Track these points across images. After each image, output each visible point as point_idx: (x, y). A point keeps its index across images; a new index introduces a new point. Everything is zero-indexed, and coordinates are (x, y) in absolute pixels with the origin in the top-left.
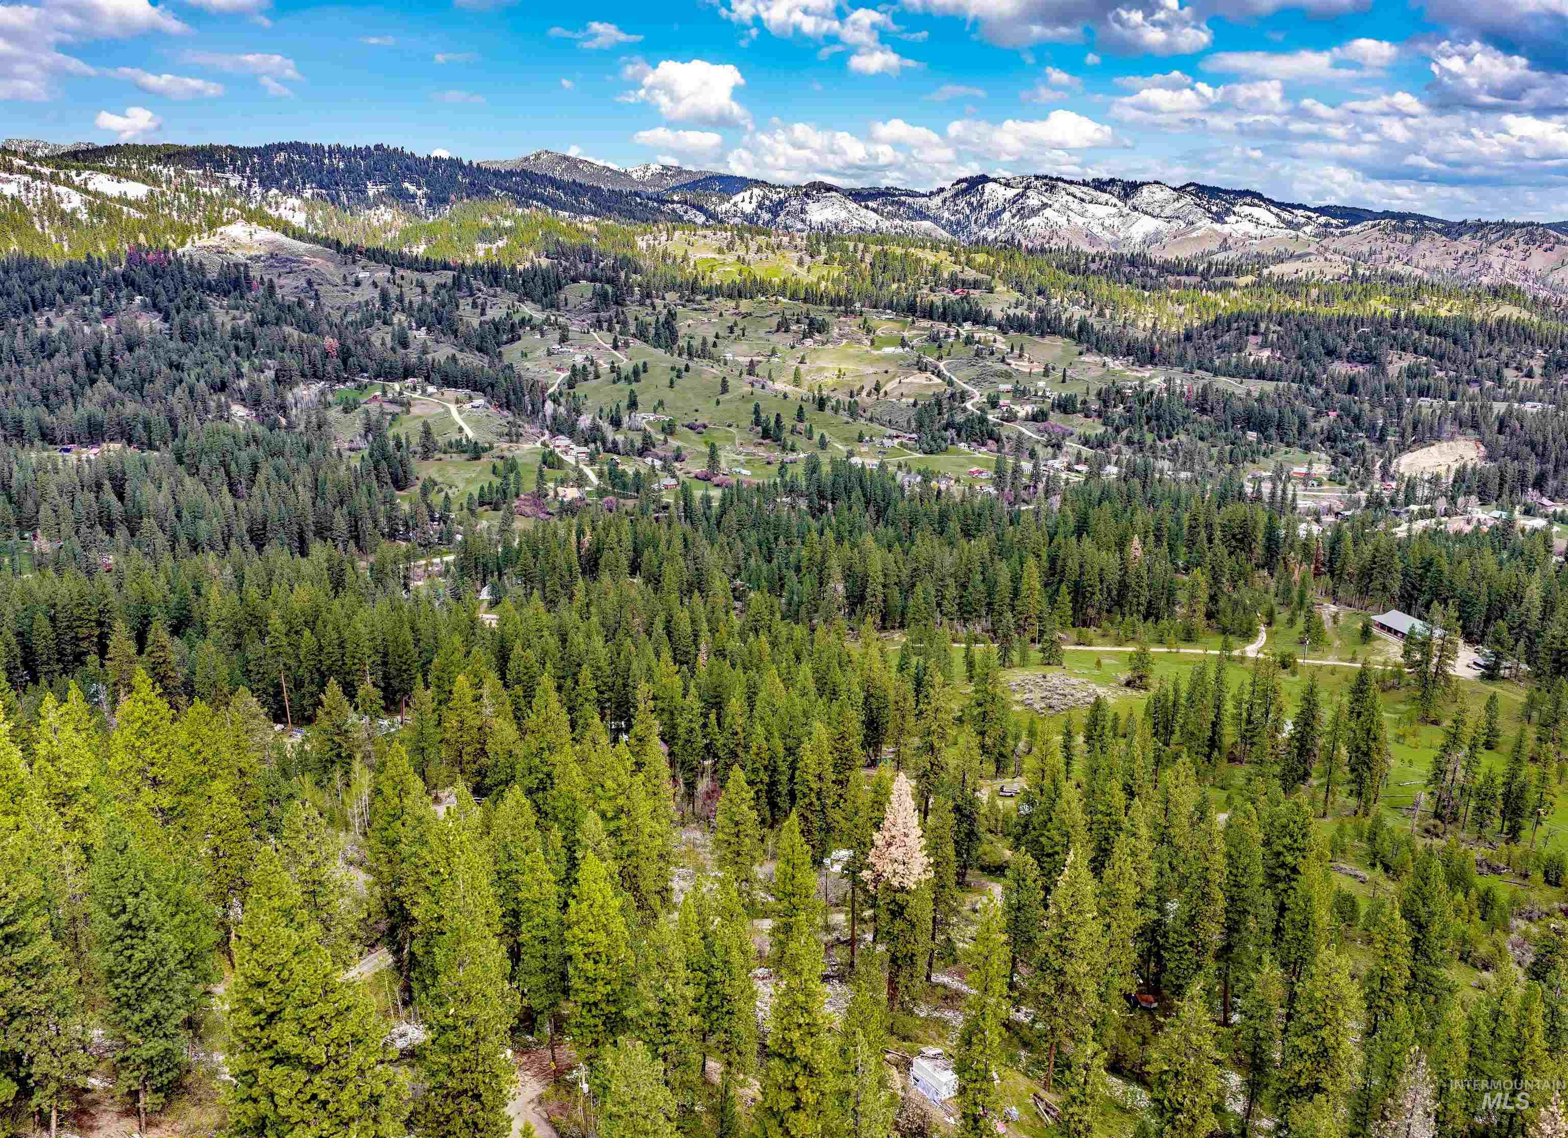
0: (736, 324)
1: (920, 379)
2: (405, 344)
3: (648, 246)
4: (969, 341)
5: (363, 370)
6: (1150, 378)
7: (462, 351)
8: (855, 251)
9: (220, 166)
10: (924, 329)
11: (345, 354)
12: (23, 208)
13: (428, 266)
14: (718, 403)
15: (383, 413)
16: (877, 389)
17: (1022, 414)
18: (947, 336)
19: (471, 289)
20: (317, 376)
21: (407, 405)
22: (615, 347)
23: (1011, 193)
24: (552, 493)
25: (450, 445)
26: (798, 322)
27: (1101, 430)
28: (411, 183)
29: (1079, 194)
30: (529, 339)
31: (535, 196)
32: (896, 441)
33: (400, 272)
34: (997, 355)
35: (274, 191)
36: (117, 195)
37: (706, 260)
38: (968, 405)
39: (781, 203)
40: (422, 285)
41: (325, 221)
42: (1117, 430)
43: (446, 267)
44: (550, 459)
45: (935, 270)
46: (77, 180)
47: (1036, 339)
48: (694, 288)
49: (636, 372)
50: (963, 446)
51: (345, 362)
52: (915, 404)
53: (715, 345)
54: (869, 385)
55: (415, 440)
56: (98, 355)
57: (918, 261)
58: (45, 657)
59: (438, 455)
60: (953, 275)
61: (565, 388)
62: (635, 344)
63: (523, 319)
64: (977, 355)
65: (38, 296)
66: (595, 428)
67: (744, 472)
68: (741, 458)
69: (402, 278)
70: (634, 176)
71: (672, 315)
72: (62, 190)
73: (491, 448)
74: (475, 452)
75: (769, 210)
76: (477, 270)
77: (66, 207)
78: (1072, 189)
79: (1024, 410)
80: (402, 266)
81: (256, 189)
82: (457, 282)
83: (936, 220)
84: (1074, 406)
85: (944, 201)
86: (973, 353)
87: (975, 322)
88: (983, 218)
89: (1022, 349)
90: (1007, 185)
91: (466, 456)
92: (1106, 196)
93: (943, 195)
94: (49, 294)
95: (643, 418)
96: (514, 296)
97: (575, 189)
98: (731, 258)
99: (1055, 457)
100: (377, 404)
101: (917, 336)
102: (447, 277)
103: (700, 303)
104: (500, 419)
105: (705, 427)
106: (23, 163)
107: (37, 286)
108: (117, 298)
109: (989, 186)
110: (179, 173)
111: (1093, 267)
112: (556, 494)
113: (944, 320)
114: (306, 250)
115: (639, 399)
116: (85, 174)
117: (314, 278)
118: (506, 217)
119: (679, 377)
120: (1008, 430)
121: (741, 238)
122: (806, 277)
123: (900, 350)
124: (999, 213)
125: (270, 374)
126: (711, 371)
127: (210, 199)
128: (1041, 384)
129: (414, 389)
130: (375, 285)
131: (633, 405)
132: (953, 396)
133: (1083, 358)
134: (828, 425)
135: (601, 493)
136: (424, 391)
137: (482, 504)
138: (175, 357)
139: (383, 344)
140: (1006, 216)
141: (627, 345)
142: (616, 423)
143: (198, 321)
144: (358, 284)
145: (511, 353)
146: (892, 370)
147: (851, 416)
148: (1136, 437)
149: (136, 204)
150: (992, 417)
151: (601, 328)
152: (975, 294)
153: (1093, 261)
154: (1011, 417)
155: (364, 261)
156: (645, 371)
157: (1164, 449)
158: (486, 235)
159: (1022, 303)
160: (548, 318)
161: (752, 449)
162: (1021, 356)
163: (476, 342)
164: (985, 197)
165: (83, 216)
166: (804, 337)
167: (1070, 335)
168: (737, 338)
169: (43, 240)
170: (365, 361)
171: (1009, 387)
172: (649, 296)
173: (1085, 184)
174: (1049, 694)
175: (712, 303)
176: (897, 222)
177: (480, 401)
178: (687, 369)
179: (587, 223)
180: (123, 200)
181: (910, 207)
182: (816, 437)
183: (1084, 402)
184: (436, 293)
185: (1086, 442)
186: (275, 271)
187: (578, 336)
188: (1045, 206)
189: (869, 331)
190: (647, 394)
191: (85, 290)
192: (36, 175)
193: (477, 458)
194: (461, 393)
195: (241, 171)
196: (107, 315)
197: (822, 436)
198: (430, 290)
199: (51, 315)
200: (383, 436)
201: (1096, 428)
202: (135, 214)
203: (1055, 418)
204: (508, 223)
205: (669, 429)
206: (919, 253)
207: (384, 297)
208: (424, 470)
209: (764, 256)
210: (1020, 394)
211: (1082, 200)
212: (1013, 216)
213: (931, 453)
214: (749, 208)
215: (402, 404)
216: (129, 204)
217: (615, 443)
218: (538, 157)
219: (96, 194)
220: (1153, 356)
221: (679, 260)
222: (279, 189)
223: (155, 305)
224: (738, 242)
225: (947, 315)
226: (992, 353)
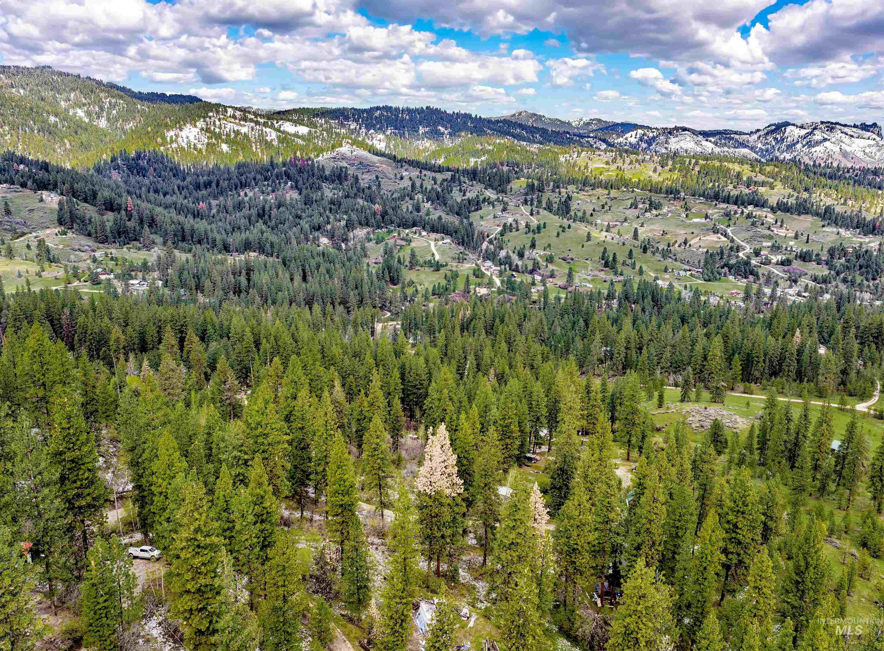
0: (606, 203)
1: (713, 238)
2: (418, 210)
3: (566, 160)
4: (749, 216)
5: (392, 223)
6: (870, 242)
7: (448, 214)
8: (690, 163)
9: (347, 118)
10: (722, 209)
11: (384, 214)
12: (248, 140)
13: (440, 169)
14: (583, 246)
15: (395, 245)
16: (685, 243)
17: (774, 260)
18: (736, 213)
19: (460, 182)
20: (367, 225)
21: (409, 241)
22: (532, 214)
23: (803, 132)
24: (473, 292)
25: (425, 262)
26: (644, 203)
27: (826, 272)
28: (442, 126)
29: (850, 133)
30: (486, 209)
31: (509, 134)
32: (689, 273)
33: (424, 172)
34: (766, 225)
35: (372, 131)
36: (293, 132)
37: (598, 168)
38: (741, 254)
39: (654, 138)
40: (434, 179)
41: (394, 146)
42: (838, 274)
43: (448, 170)
44: (477, 272)
45: (739, 175)
46: (276, 125)
47: (795, 216)
48: (585, 183)
49: (539, 228)
50: (731, 278)
51: (383, 218)
52: (707, 252)
53: (592, 215)
54: (681, 240)
55: (408, 260)
56: (264, 211)
57: (729, 169)
58: (151, 346)
59: (418, 268)
60: (749, 179)
61: (498, 236)
62: (544, 213)
63: (485, 198)
64: (752, 225)
65: (244, 181)
66: (508, 257)
67: (588, 285)
68: (590, 278)
69: (425, 175)
70: (573, 124)
71: (569, 198)
72: (268, 130)
73: (447, 265)
74: (437, 267)
75: (646, 142)
76: (465, 172)
77: (269, 138)
78: (846, 130)
79: (775, 259)
80: (426, 169)
81: (364, 130)
82: (453, 178)
83: (752, 149)
84: (811, 257)
85: (759, 138)
86: (750, 223)
87: (756, 206)
88: (783, 147)
89: (782, 222)
90: (802, 127)
91: (432, 269)
92: (869, 134)
93: (758, 134)
94: (249, 180)
95: (538, 254)
96: (483, 186)
97: (532, 130)
98: (613, 167)
99: (791, 287)
100: (393, 240)
101: (715, 213)
102: (448, 175)
103: (587, 191)
104: (457, 249)
105: (572, 259)
106: (253, 117)
107: (244, 176)
108: (280, 183)
109: (789, 128)
110: (326, 122)
111: (847, 175)
112: (475, 291)
113: (736, 204)
114: (379, 160)
115: (537, 243)
116: (280, 122)
117: (381, 175)
118: (489, 145)
119: (563, 231)
120: (763, 270)
121: (621, 156)
122: (656, 178)
123: (703, 220)
124: (794, 145)
125: (343, 223)
126: (583, 229)
127: (338, 134)
128: (792, 243)
129: (416, 233)
130: (410, 179)
131: (533, 246)
132: (731, 248)
133: (824, 229)
134: (646, 262)
135: (500, 292)
136: (420, 234)
137: (434, 294)
138: (299, 212)
139: (408, 209)
140: (799, 146)
141: (538, 213)
142: (521, 255)
143: (315, 196)
144: (402, 178)
145: (474, 217)
146: (696, 232)
147: (663, 257)
148: (850, 278)
149: (302, 137)
150: (754, 262)
151: (526, 204)
152: (762, 190)
153: (848, 172)
154: (767, 262)
155: (407, 166)
156: (544, 227)
157: (869, 286)
158: (476, 154)
159: (793, 196)
160: (498, 198)
161: (597, 273)
162: (781, 226)
163: (456, 209)
164: (786, 135)
165: (275, 143)
166: (646, 211)
167: (817, 214)
168: (606, 212)
169: (255, 154)
170: (394, 218)
171: (770, 244)
172: (558, 187)
173: (855, 126)
174: (704, 419)
175: (594, 192)
176: (726, 149)
177: (448, 240)
178: (569, 227)
179: (534, 148)
180: (296, 135)
181: (737, 141)
182: (637, 268)
183: (818, 255)
184: (441, 184)
185: (815, 279)
186: (361, 171)
187: (513, 208)
188: (825, 140)
189: (687, 209)
190: (541, 240)
191: (266, 179)
192: (257, 123)
193: (438, 270)
194: (438, 236)
195: (357, 121)
196: (273, 191)
197: (641, 267)
198: (438, 182)
199: (247, 191)
200: (392, 257)
201: (824, 271)
202: (300, 142)
203: (797, 264)
204: (490, 148)
205: (550, 260)
206: (730, 166)
207: (413, 186)
208: (408, 275)
209: (633, 167)
210: (776, 248)
211: (852, 136)
212: (803, 146)
213: (709, 280)
214: (633, 140)
215: (406, 240)
216: (298, 137)
217: (517, 266)
218: (520, 114)
219: (284, 132)
220: (874, 229)
221: (582, 168)
222: (374, 130)
223: (296, 187)
224: (619, 158)
225: (739, 201)
226: (763, 224)
